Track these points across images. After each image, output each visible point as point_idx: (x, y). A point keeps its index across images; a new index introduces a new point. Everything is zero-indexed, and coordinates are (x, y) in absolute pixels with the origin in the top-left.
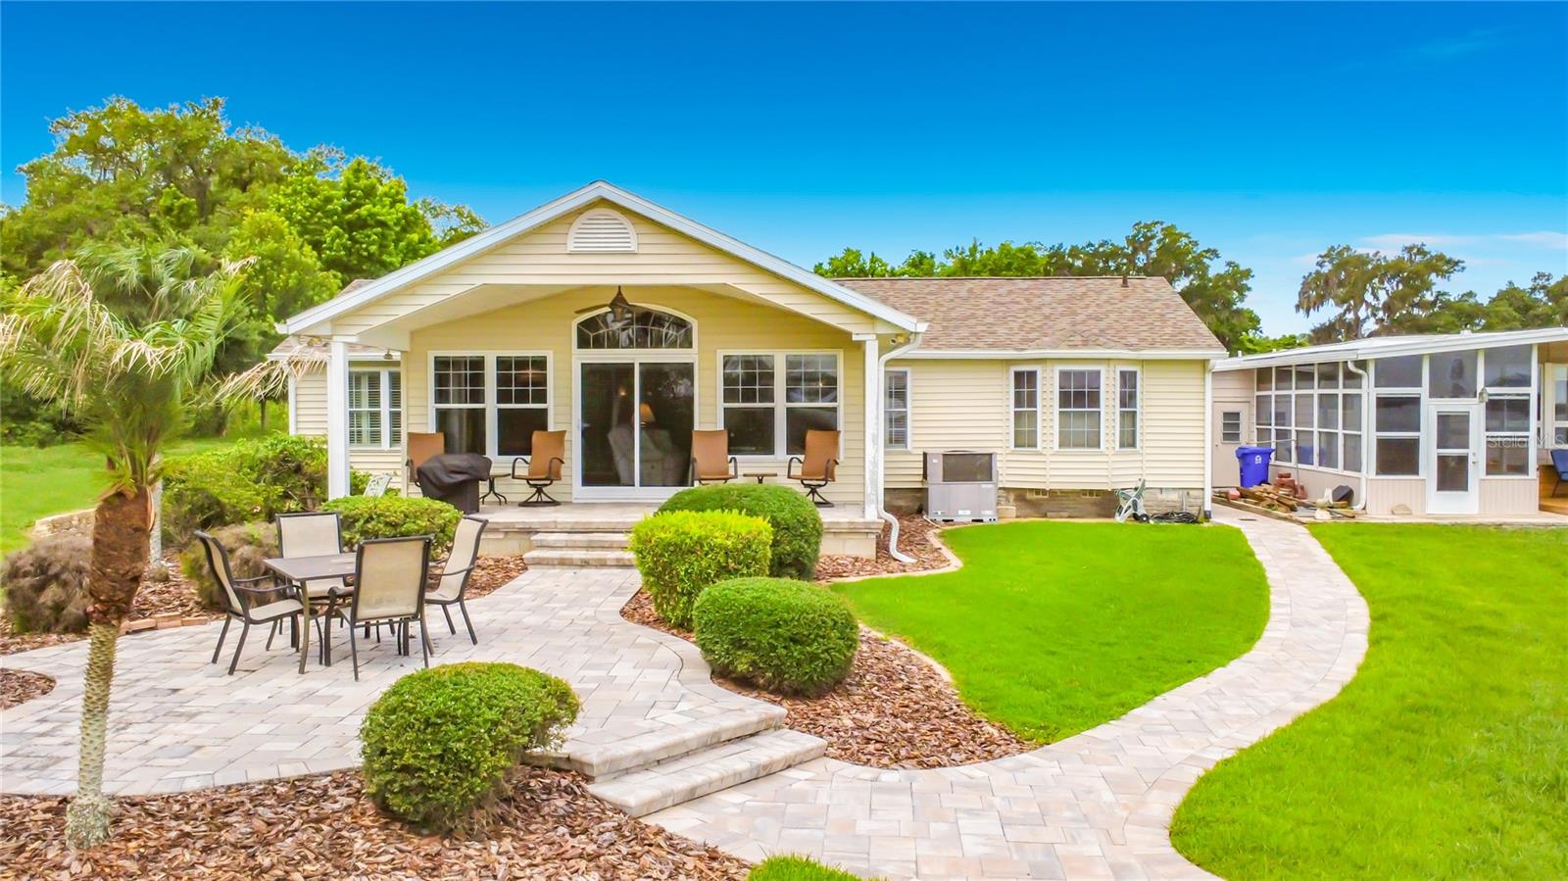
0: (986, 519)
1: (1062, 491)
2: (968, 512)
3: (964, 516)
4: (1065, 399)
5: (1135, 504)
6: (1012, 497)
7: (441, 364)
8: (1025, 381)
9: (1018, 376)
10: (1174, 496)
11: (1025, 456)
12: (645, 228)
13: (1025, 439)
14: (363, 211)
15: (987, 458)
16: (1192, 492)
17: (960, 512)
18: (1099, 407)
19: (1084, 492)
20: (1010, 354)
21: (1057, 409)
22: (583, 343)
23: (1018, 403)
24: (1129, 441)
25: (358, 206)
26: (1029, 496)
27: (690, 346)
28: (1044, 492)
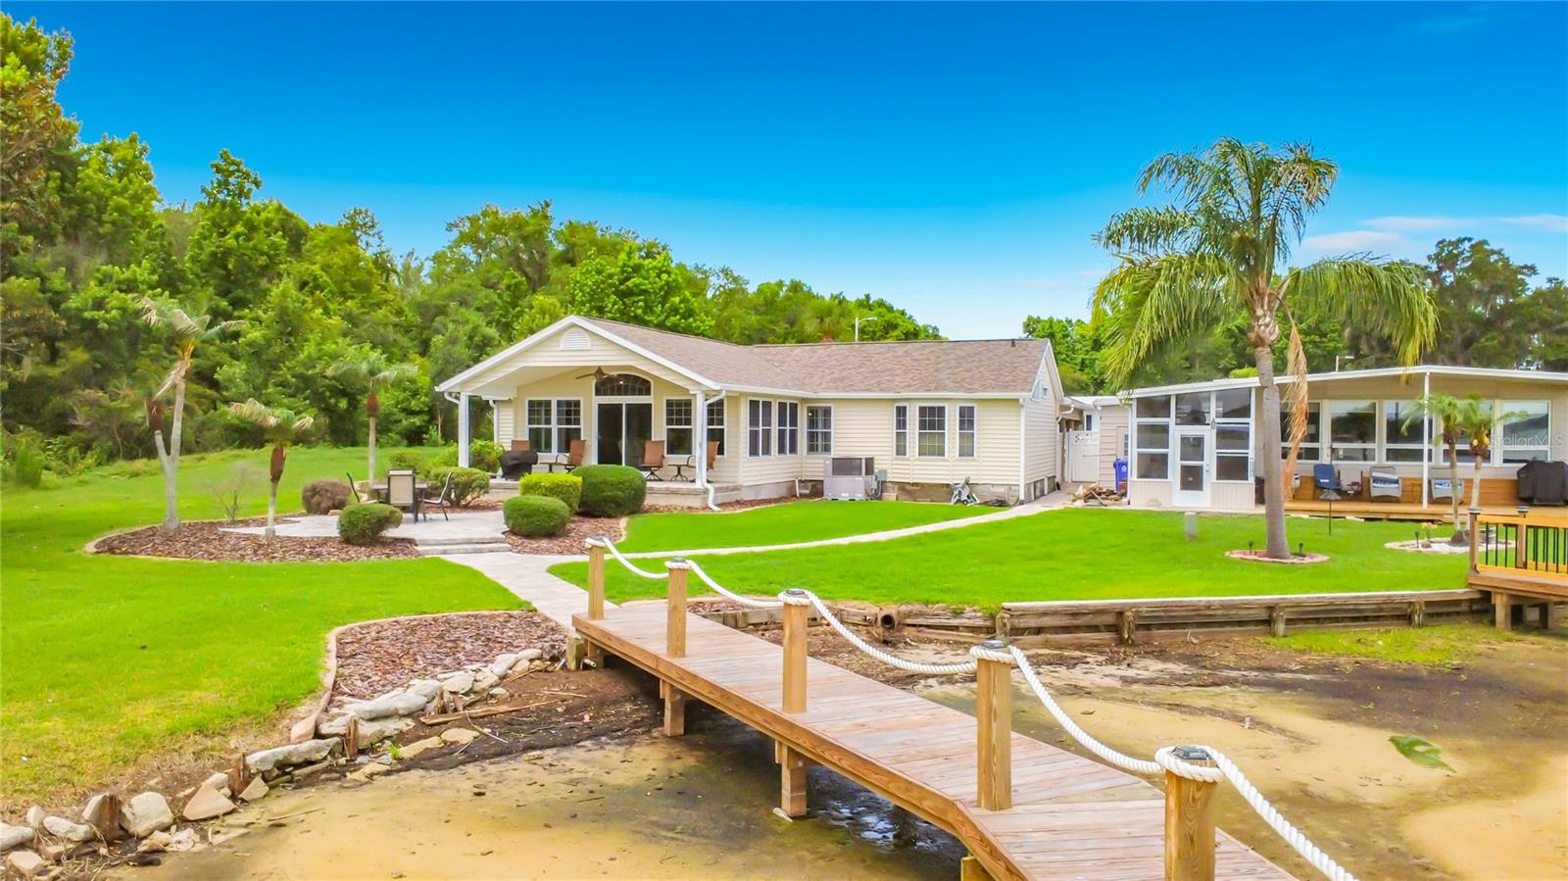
0: (857, 499)
1: (929, 485)
2: (847, 495)
3: (845, 496)
4: (923, 425)
5: (960, 493)
6: (896, 487)
7: (531, 403)
8: (901, 412)
9: (899, 409)
10: (1001, 490)
11: (900, 461)
12: (595, 337)
13: (901, 451)
14: (630, 283)
15: (858, 461)
16: (1013, 487)
17: (843, 495)
18: (944, 429)
19: (943, 485)
20: (891, 395)
21: (917, 431)
22: (598, 393)
23: (898, 427)
24: (966, 451)
25: (628, 279)
26: (908, 487)
27: (649, 394)
28: (917, 484)
